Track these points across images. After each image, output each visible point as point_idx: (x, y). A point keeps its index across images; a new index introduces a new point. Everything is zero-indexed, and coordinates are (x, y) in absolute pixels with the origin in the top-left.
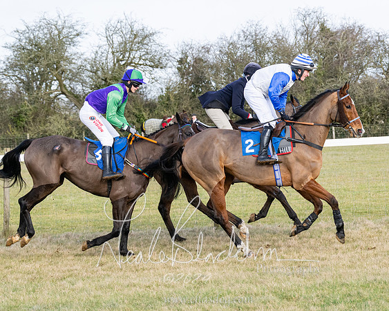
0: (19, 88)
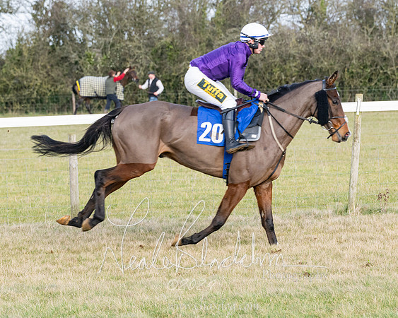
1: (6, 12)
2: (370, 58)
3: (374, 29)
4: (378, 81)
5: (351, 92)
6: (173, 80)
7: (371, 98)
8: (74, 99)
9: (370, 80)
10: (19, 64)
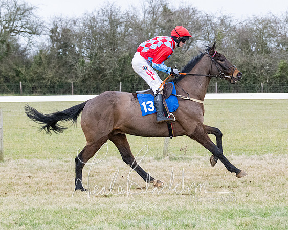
1: (34, 34)
2: (246, 67)
3: (249, 50)
4: (250, 80)
5: (234, 87)
6: (131, 77)
7: (245, 90)
8: (72, 87)
9: (246, 80)
10: (40, 64)
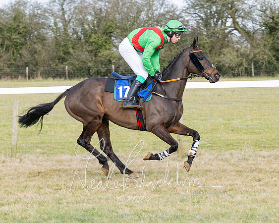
0: (199, 24)
